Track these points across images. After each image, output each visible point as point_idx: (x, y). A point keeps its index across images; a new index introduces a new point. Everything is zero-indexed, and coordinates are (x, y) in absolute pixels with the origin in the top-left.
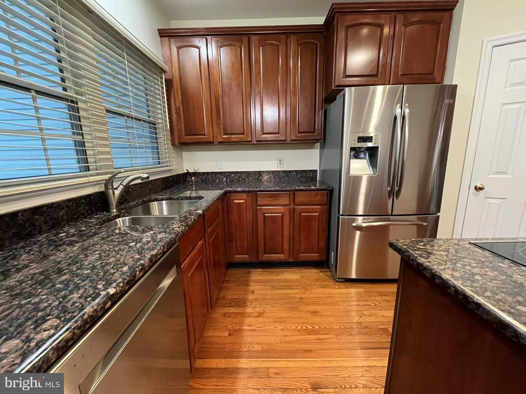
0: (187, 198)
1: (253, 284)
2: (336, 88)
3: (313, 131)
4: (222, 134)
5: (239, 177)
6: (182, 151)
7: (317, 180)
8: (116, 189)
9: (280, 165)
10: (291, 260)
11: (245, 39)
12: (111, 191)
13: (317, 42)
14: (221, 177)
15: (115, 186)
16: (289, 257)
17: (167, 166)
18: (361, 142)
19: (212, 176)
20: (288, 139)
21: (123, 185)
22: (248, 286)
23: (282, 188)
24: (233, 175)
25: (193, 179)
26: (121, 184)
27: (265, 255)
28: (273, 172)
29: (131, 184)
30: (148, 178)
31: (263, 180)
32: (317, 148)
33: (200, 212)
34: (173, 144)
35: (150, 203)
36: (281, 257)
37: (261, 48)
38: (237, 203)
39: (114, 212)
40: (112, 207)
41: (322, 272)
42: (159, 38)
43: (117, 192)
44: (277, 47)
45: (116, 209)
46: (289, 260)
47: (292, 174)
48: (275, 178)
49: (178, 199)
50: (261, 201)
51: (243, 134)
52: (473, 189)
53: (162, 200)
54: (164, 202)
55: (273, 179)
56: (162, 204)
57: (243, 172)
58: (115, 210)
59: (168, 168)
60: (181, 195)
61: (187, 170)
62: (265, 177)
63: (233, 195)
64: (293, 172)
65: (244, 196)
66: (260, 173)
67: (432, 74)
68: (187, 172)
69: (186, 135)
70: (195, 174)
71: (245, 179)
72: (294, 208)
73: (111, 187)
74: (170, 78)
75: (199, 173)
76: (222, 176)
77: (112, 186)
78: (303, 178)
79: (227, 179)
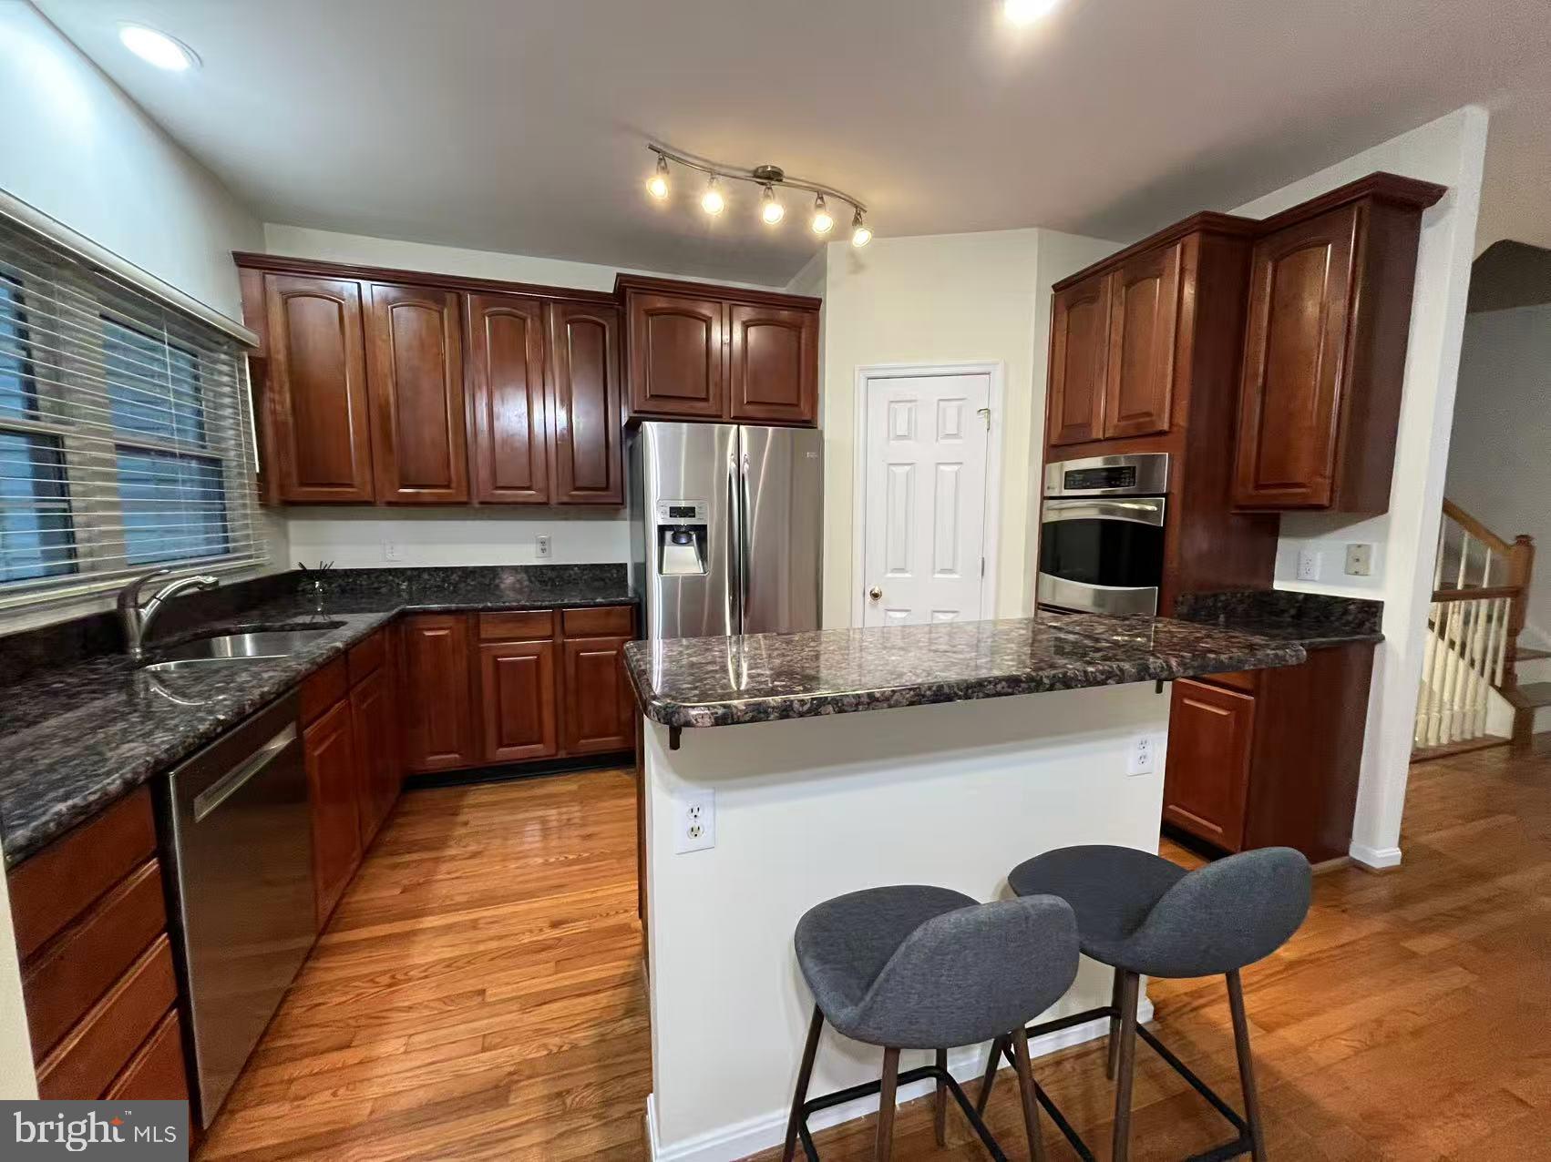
0: (305, 627)
1: (466, 810)
2: (636, 415)
3: (604, 485)
4: (397, 484)
5: (444, 581)
6: (287, 517)
7: (627, 585)
8: (144, 606)
9: (542, 554)
10: (562, 754)
11: (451, 298)
12: (132, 611)
13: (605, 324)
14: (397, 581)
15: (141, 600)
16: (558, 748)
17: (250, 557)
18: (676, 517)
19: (369, 578)
20: (554, 500)
21: (159, 599)
22: (457, 815)
23: (534, 601)
24: (426, 576)
25: (317, 586)
26: (154, 597)
27: (501, 750)
28: (526, 569)
29: (179, 595)
30: (216, 583)
31: (502, 586)
32: (626, 520)
33: (339, 644)
34: (264, 502)
35: (214, 640)
36: (538, 750)
37: (487, 318)
38: (429, 636)
39: (136, 654)
40: (131, 644)
41: (627, 774)
42: (235, 269)
43: (146, 613)
44: (522, 321)
45: (142, 646)
46: (556, 755)
47: (571, 572)
48: (531, 581)
49: (282, 629)
50: (487, 631)
51: (448, 487)
52: (868, 593)
53: (243, 631)
54: (247, 637)
55: (526, 583)
56: (242, 643)
57: (453, 570)
58: (138, 650)
59: (252, 561)
60: (290, 621)
61: (301, 565)
62: (509, 580)
63: (421, 619)
64: (573, 570)
65: (448, 621)
66: (492, 572)
67: (797, 405)
68: (300, 569)
69: (302, 484)
70: (324, 574)
71: (456, 584)
72: (564, 644)
73: (132, 604)
74: (262, 354)
75: (335, 571)
76: (398, 578)
77: (136, 600)
78: (597, 580)
79: (410, 586)
